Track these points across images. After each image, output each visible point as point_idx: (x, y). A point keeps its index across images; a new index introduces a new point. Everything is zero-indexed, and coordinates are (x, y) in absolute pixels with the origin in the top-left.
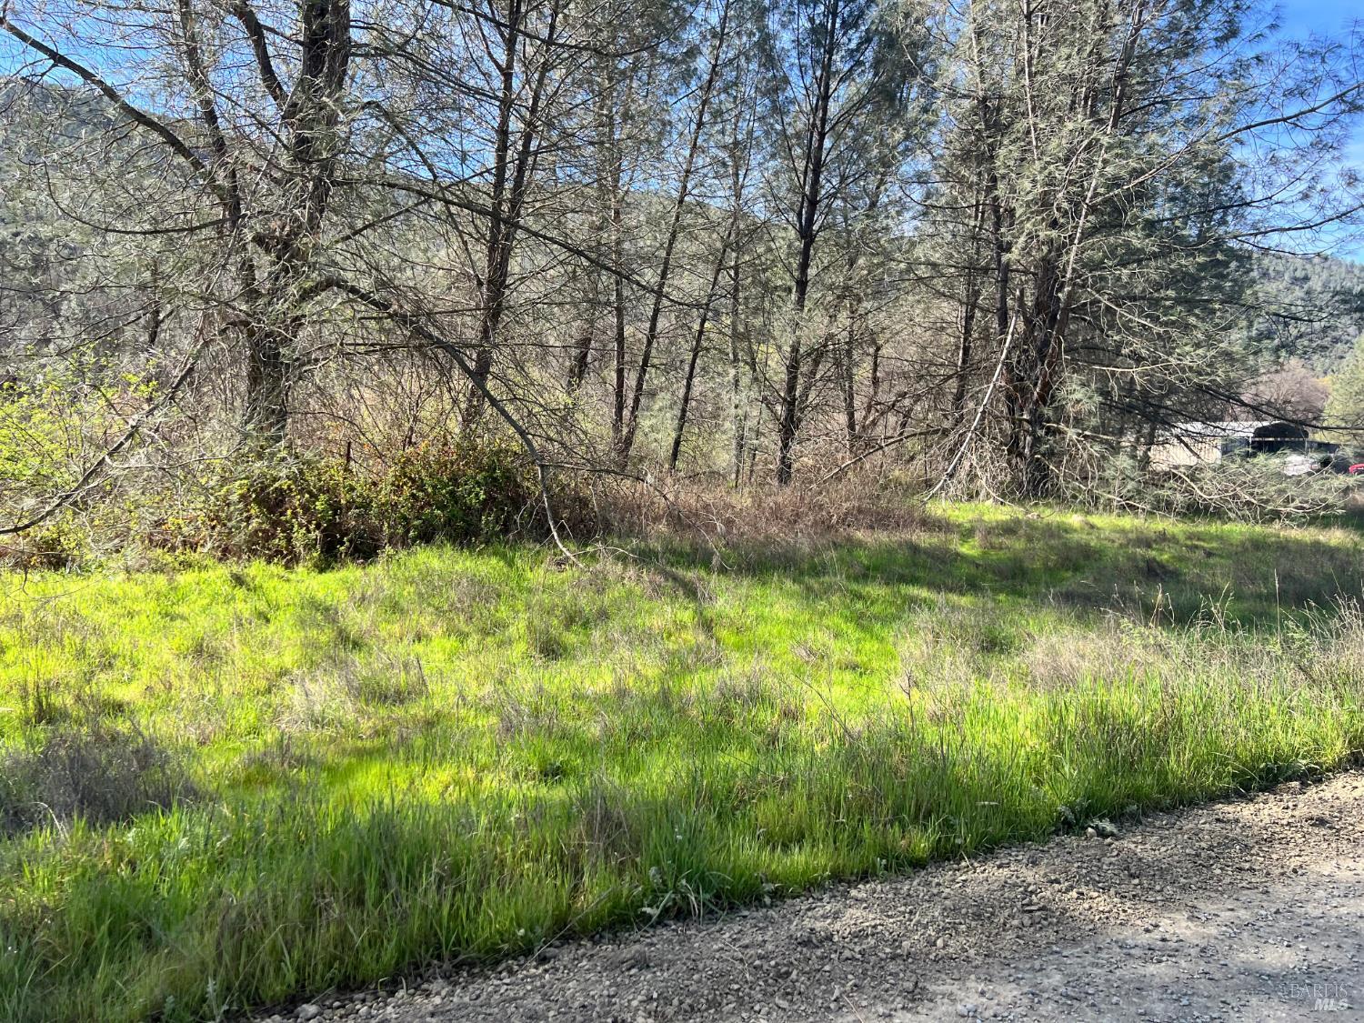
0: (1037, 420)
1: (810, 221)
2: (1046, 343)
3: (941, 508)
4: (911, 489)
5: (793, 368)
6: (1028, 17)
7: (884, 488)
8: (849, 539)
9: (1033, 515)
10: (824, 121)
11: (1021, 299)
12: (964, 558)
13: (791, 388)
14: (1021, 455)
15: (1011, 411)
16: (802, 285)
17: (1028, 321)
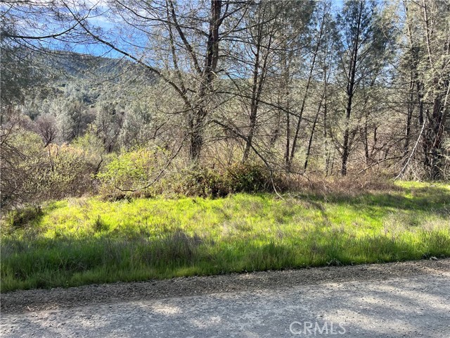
0: (435, 153)
1: (351, 90)
2: (438, 127)
3: (399, 183)
4: (389, 177)
5: (346, 137)
6: (427, 22)
7: (380, 176)
8: (367, 193)
9: (433, 186)
10: (355, 57)
11: (428, 113)
12: (406, 199)
13: (346, 144)
14: (429, 165)
15: (425, 150)
16: (349, 110)
17: (430, 120)
